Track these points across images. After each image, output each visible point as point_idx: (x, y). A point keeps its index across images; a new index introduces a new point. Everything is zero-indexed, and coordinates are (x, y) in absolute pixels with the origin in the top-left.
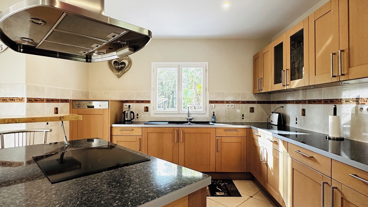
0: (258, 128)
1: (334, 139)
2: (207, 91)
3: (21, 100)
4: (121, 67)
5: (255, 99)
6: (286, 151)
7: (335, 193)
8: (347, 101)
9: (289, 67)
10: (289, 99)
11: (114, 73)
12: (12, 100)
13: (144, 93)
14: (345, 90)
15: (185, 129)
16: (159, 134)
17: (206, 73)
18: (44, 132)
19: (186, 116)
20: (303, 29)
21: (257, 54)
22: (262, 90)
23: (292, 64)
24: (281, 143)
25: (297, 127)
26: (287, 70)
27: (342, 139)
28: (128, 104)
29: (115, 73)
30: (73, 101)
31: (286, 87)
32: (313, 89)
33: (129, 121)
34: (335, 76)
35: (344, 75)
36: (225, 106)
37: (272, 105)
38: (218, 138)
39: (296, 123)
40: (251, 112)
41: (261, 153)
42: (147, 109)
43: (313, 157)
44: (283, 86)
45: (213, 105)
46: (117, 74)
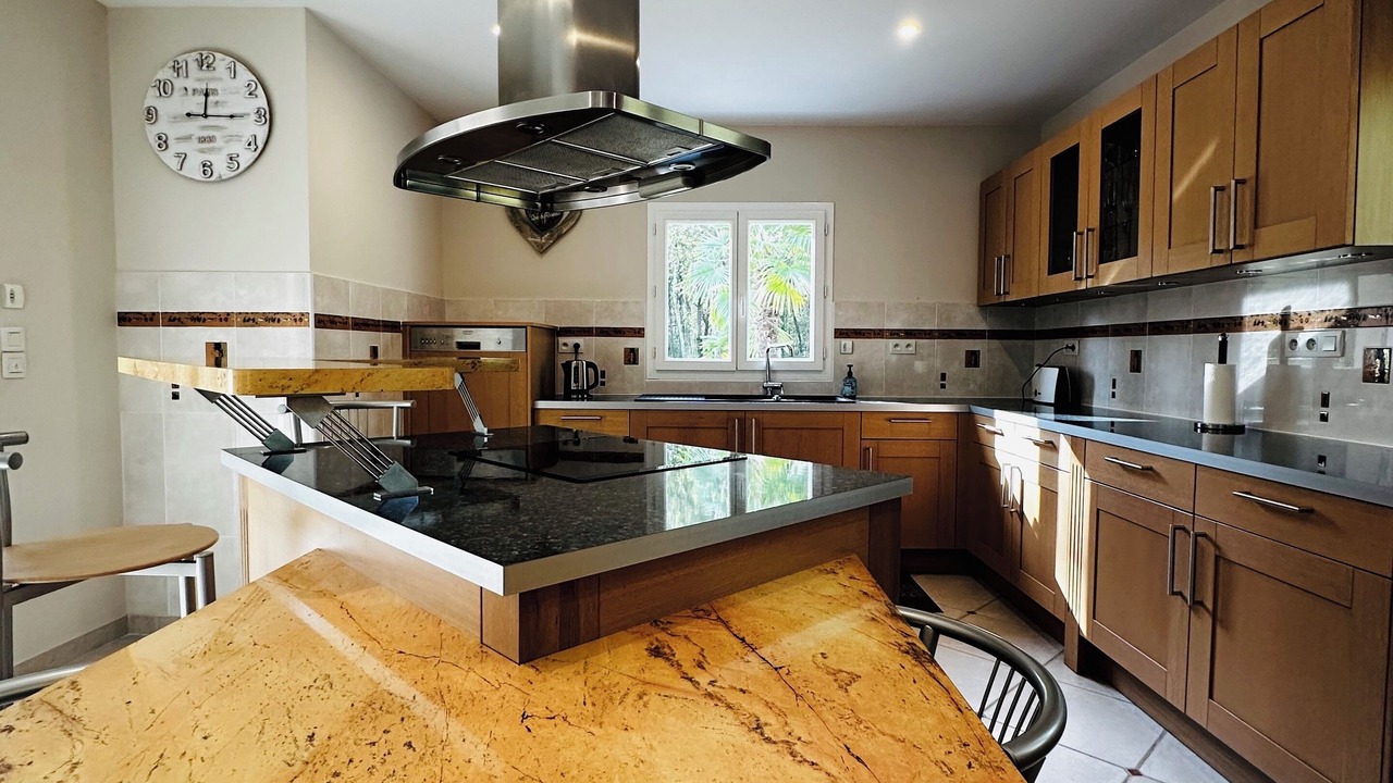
0: (996, 411)
1: (1216, 429)
2: (830, 298)
3: (299, 319)
4: (550, 219)
5: (982, 326)
6: (1080, 465)
7: (1202, 548)
8: (1259, 323)
9: (1095, 222)
10: (1094, 322)
11: (525, 238)
12: (272, 319)
13: (625, 303)
14: (1254, 291)
15: (768, 415)
16: (682, 430)
17: (825, 241)
18: (395, 409)
19: (760, 378)
20: (1139, 111)
21: (992, 177)
22: (1008, 293)
23: (1106, 211)
24: (1064, 446)
25: (1117, 406)
26: (1088, 230)
27: (1239, 429)
28: (572, 340)
29: (530, 239)
30: (412, 326)
31: (1084, 283)
32: (1164, 287)
33: (582, 392)
34: (1220, 251)
35: (1241, 247)
36: (887, 347)
37: (1038, 343)
38: (866, 444)
39: (1114, 395)
40: (968, 364)
41: (1003, 482)
42: (632, 356)
43: (1151, 469)
44: (1076, 279)
45: (848, 342)
46: (536, 243)
